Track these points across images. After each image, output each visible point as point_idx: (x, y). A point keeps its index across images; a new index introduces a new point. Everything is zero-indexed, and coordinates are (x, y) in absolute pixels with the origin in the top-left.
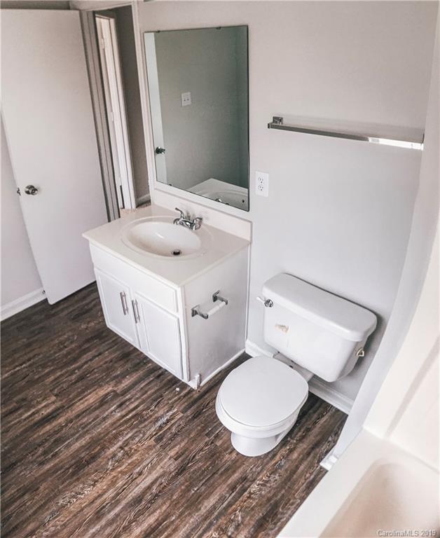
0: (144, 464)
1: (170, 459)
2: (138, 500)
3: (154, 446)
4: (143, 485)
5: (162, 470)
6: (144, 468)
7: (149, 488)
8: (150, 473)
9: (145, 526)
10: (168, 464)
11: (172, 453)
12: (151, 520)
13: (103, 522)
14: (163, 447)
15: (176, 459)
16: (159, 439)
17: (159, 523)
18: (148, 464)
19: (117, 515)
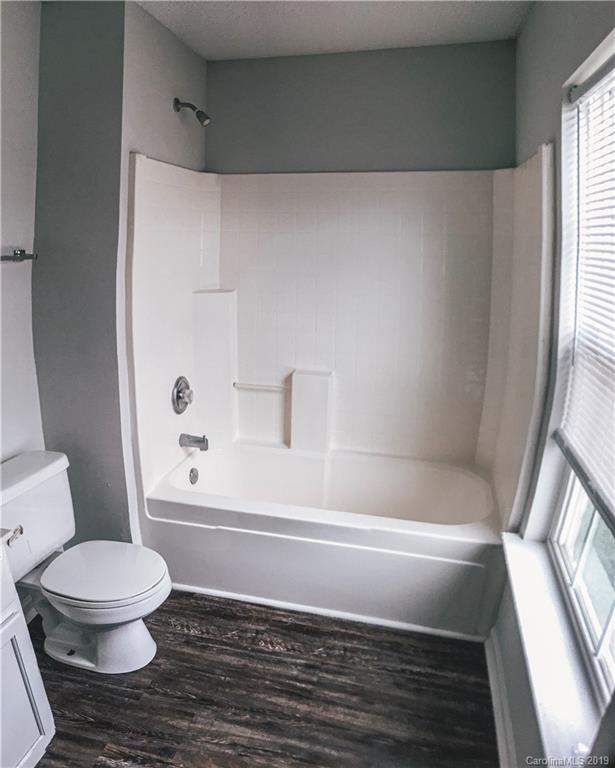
0: (217, 749)
1: (195, 723)
2: (269, 727)
3: (182, 751)
4: (248, 733)
5: (216, 723)
6: (223, 745)
7: (247, 724)
8: (227, 735)
9: (293, 704)
10: (204, 721)
11: (185, 724)
12: (282, 701)
13: (317, 748)
14: (179, 740)
15: (192, 715)
16: (168, 752)
17: (280, 693)
18: (216, 744)
19: (300, 738)
